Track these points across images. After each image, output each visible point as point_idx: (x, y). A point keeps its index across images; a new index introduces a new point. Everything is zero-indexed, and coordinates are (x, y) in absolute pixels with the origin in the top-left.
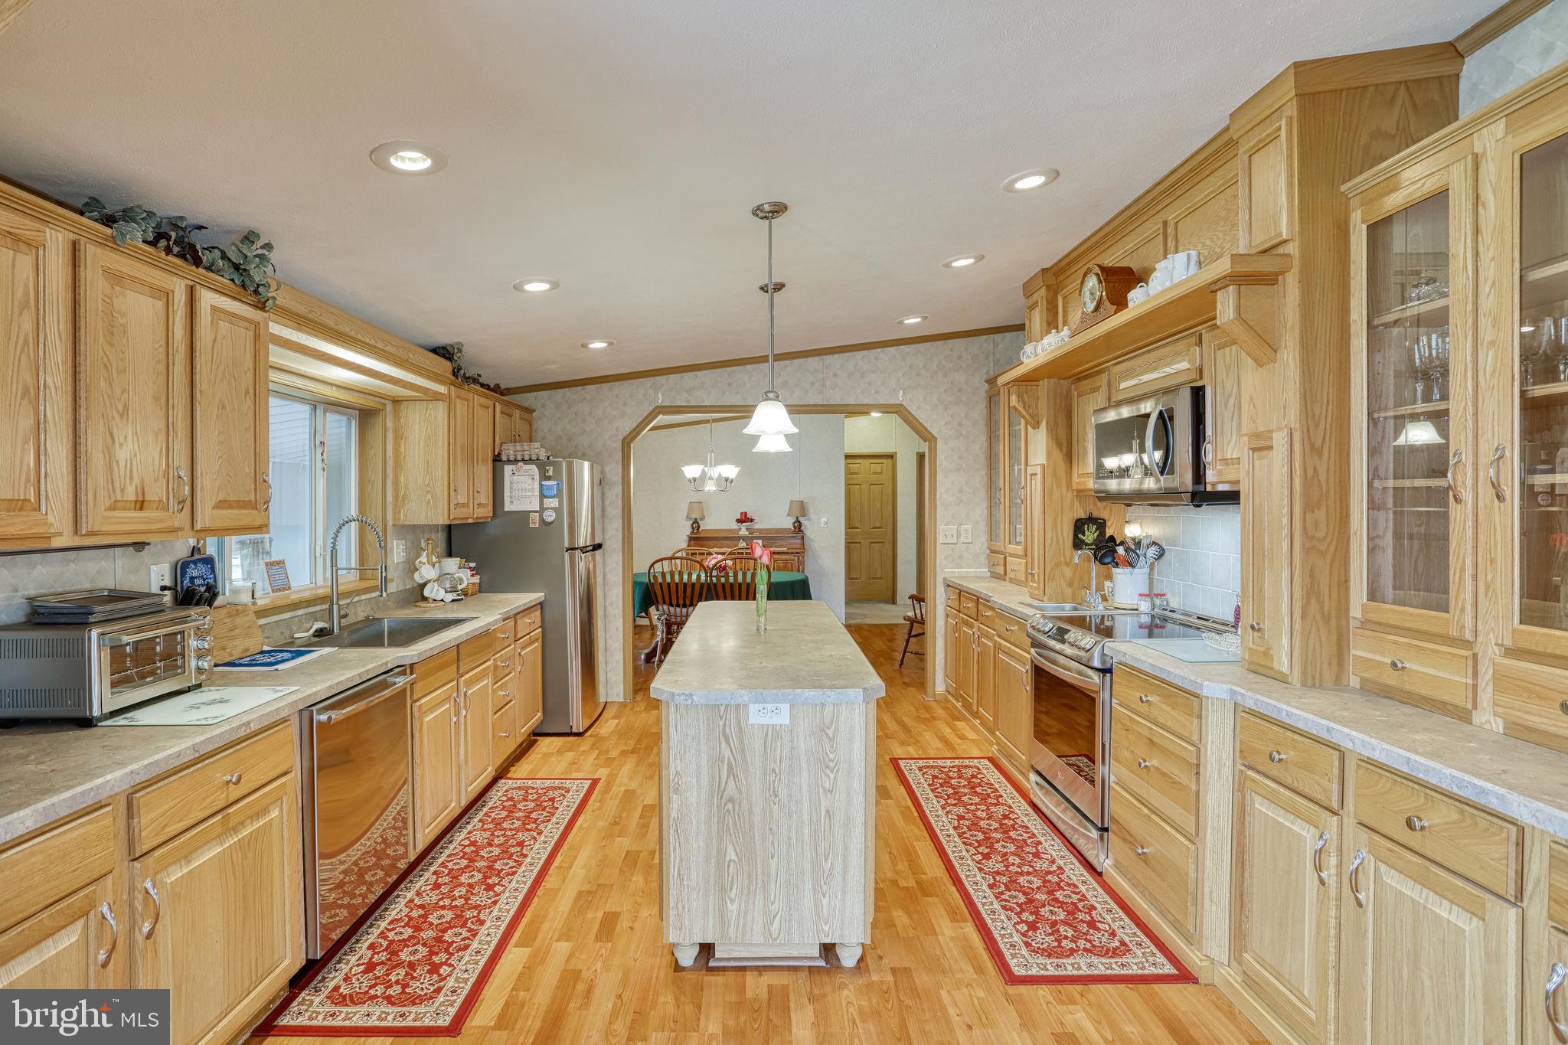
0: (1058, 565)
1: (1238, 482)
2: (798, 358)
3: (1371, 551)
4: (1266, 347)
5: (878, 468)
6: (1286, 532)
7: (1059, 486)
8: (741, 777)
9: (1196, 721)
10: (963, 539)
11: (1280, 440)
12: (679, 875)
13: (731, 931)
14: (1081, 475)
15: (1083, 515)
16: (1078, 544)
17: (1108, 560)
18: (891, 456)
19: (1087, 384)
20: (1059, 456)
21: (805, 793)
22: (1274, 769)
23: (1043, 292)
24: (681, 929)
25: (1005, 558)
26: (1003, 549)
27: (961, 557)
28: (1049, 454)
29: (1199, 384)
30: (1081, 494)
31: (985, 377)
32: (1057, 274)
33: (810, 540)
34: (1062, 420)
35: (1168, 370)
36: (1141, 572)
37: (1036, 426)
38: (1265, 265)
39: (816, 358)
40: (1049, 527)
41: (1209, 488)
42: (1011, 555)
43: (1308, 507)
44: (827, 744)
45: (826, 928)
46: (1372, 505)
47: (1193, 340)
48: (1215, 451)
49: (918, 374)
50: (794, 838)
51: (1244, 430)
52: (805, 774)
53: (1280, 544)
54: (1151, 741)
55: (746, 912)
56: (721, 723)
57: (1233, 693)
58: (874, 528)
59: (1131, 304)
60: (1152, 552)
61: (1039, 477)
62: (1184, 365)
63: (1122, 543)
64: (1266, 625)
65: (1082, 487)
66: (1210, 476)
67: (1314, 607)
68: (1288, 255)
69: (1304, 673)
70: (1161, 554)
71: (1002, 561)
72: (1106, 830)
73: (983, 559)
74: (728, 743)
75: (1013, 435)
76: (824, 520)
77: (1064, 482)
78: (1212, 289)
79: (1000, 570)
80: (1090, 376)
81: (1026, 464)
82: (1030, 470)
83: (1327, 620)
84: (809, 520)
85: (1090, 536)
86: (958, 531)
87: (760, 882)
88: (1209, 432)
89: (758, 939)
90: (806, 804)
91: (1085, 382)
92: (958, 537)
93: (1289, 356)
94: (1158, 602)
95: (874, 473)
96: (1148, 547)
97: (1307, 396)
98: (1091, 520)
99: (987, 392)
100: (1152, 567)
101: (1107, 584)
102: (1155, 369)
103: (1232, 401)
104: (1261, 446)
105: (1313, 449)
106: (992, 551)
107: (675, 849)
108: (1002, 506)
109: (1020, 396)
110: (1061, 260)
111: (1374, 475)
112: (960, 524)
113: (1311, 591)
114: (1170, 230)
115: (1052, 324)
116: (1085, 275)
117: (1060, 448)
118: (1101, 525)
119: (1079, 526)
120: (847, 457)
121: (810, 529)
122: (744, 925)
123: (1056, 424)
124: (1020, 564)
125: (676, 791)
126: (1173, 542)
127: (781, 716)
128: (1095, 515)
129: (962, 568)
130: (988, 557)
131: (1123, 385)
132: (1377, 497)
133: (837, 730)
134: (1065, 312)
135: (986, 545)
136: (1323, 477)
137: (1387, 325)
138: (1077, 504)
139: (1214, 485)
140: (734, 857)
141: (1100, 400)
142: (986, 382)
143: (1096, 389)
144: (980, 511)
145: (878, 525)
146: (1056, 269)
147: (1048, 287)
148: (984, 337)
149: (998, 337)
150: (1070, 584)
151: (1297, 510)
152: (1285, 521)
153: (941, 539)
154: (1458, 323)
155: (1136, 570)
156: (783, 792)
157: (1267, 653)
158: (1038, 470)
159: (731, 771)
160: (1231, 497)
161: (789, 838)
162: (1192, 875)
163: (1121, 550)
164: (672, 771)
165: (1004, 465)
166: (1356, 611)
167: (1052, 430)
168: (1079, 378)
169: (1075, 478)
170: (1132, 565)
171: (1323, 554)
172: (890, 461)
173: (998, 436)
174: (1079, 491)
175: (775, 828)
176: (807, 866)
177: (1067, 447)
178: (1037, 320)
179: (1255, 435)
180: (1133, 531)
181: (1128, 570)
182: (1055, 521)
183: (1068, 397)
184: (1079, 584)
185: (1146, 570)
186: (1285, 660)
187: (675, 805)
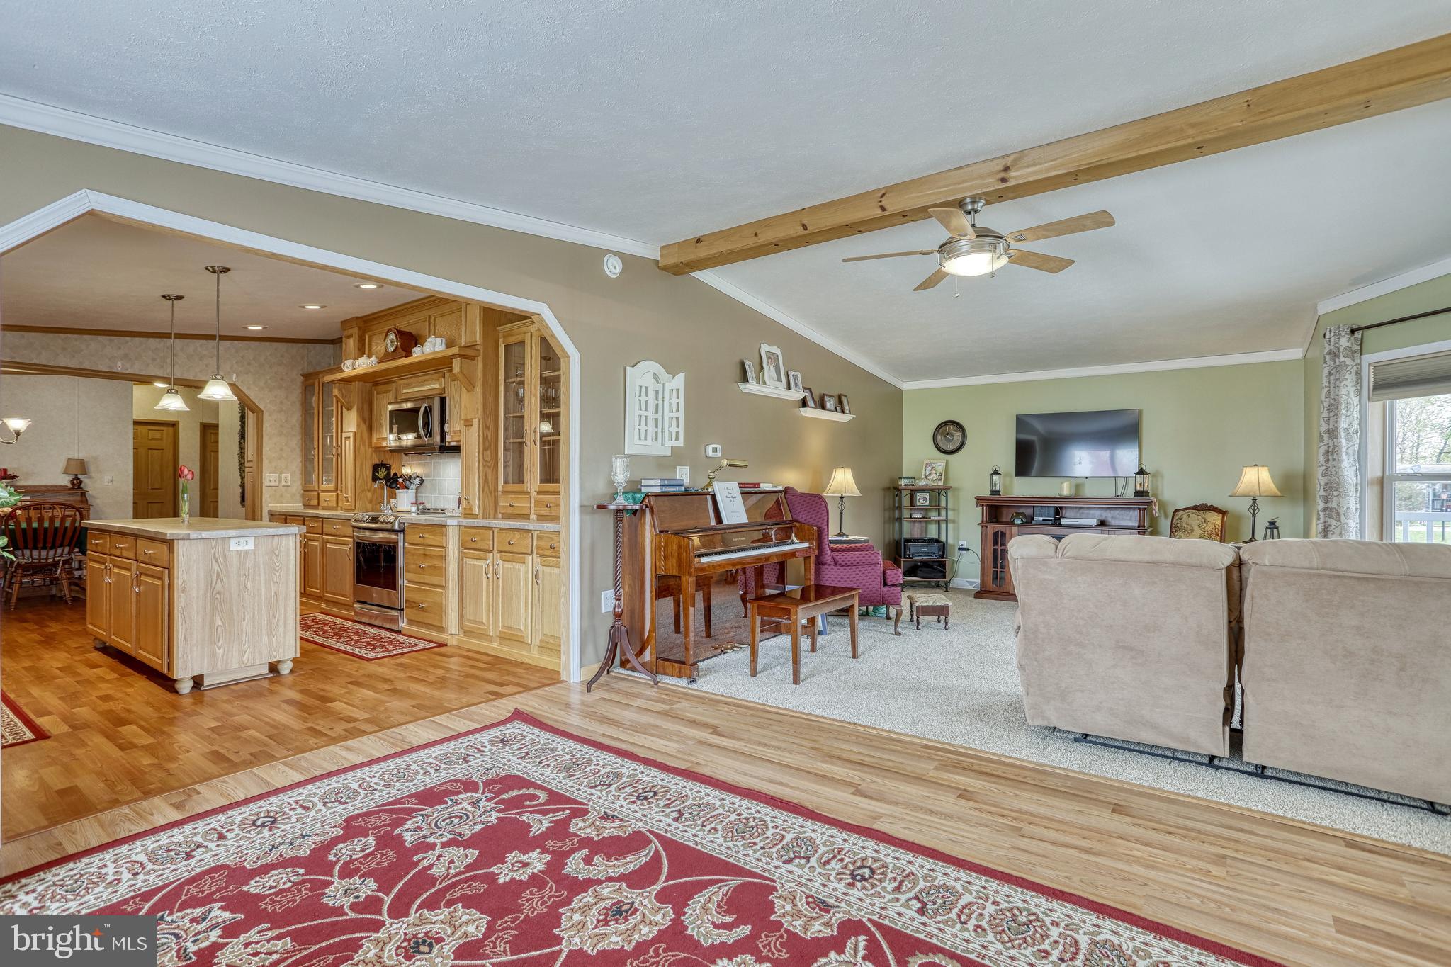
0: (363, 491)
1: (459, 441)
2: (140, 336)
3: (505, 467)
4: (470, 386)
5: (158, 435)
6: (477, 459)
7: (364, 445)
8: (225, 579)
9: (444, 538)
10: (283, 484)
11: (475, 422)
12: (185, 638)
13: (219, 664)
14: (378, 439)
15: (378, 462)
16: (375, 479)
17: (394, 486)
18: (173, 425)
19: (382, 388)
20: (364, 427)
21: (263, 585)
22: (473, 546)
23: (356, 330)
24: (186, 669)
25: (318, 494)
26: (317, 488)
27: (281, 496)
28: (358, 426)
29: (443, 396)
30: (378, 449)
31: (301, 372)
32: (365, 322)
33: (93, 497)
34: (366, 406)
35: (429, 387)
36: (412, 491)
37: (349, 409)
38: (470, 352)
39: (158, 340)
40: (358, 469)
41: (447, 444)
42: (323, 491)
43: (485, 449)
44: (275, 559)
45: (275, 653)
46: (506, 449)
47: (441, 374)
48: (450, 428)
49: (249, 364)
50: (256, 608)
51: (462, 418)
52: (263, 575)
53: (475, 464)
54: (425, 555)
55: (228, 652)
56: (213, 552)
57: (458, 522)
58: (152, 489)
59: (414, 354)
60: (417, 481)
61: (352, 439)
62: (437, 386)
63: (401, 477)
64: (470, 498)
65: (378, 446)
66: (448, 438)
67: (486, 489)
68: (478, 350)
69: (483, 514)
70: (422, 482)
71: (316, 497)
72: (403, 609)
73: (298, 497)
74: (217, 561)
75: (328, 416)
76: (107, 478)
77: (367, 444)
78: (451, 358)
79: (314, 502)
80: (385, 384)
81: (342, 432)
82: (344, 435)
83: (491, 493)
84: (90, 477)
85: (382, 474)
86: (280, 478)
87: (236, 635)
88: (448, 418)
89: (235, 666)
90: (263, 590)
91: (381, 387)
92: (280, 482)
93: (478, 389)
94: (421, 507)
95: (153, 439)
96: (415, 478)
97: (485, 406)
98: (382, 465)
99: (302, 383)
100: (417, 489)
101: (392, 501)
102: (423, 386)
103: (457, 405)
104: (468, 424)
105: (486, 427)
106: (305, 491)
107: (182, 625)
108: (316, 460)
109: (340, 390)
110: (369, 315)
111: (506, 438)
112: (281, 473)
113: (486, 482)
114: (432, 321)
115: (361, 351)
116: (388, 332)
117: (364, 421)
118: (388, 468)
119: (376, 468)
120: (136, 423)
121: (89, 485)
122: (227, 660)
123: (362, 408)
124: (332, 496)
125: (183, 591)
126: (428, 476)
127: (250, 545)
128: (385, 462)
129: (282, 503)
130: (303, 496)
131: (404, 391)
132: (507, 446)
133: (280, 551)
134: (370, 345)
135: (300, 487)
136: (489, 438)
137: (511, 383)
138: (374, 455)
139: (449, 442)
140: (220, 623)
141: (391, 397)
142: (302, 375)
143: (388, 391)
144: (296, 464)
145: (156, 486)
146: (365, 319)
147: (360, 328)
148: (300, 345)
149: (311, 346)
150: (371, 502)
151: (481, 449)
152: (477, 454)
153: (266, 483)
154: (527, 386)
155: (409, 491)
156: (250, 585)
157: (471, 509)
158: (351, 435)
159: (218, 577)
160: (456, 450)
161: (254, 609)
162: (444, 602)
163: (400, 480)
164: (181, 580)
165: (317, 432)
166: (500, 489)
167: (360, 412)
168: (377, 384)
169: (374, 440)
170: (407, 488)
171: (489, 467)
172: (171, 429)
173: (313, 413)
174: (376, 448)
175: (245, 605)
176: (264, 623)
177: (369, 422)
178: (351, 344)
179: (466, 420)
180: (406, 471)
181: (405, 490)
182: (362, 465)
183: (370, 393)
184: (377, 502)
185: (414, 491)
186: (477, 510)
187: (182, 600)
